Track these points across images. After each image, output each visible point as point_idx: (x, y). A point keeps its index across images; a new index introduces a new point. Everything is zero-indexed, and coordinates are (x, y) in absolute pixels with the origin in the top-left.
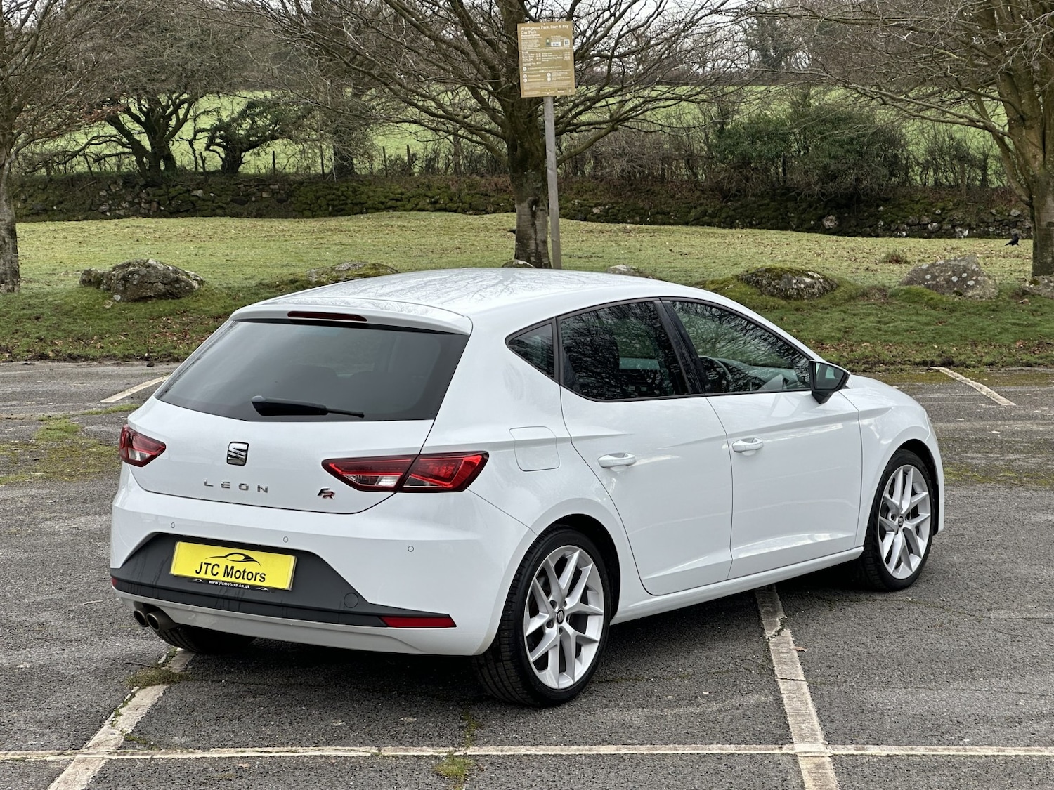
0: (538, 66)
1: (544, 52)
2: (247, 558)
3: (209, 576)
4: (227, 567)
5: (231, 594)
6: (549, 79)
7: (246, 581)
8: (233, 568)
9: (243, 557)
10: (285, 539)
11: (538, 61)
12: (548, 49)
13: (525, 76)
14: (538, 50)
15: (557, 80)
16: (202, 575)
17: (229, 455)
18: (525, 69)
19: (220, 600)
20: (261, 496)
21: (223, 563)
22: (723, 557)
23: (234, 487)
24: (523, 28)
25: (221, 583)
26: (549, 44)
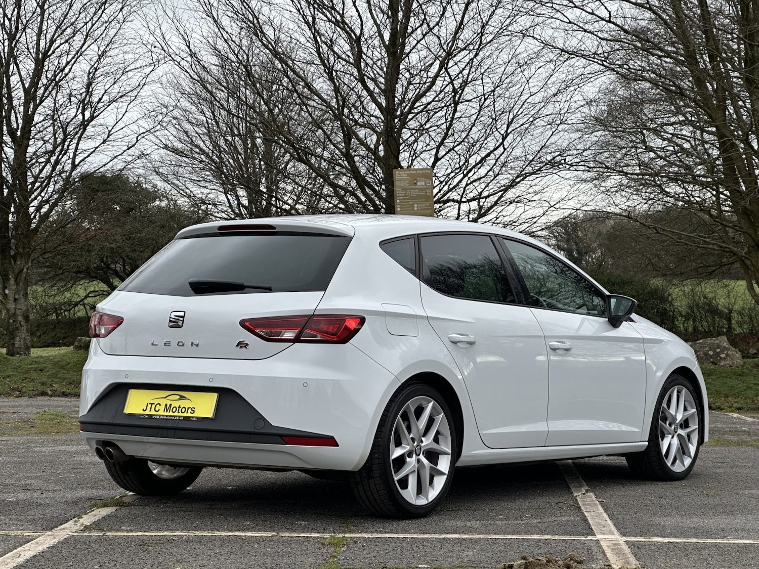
0: (408, 199)
1: (412, 189)
2: (182, 398)
3: (153, 412)
4: (166, 405)
5: (169, 425)
6: (416, 209)
7: (181, 414)
8: (171, 405)
9: (179, 397)
10: (211, 380)
11: (408, 196)
12: (414, 187)
13: (398, 206)
14: (408, 188)
15: (422, 209)
16: (147, 412)
17: (170, 321)
18: (398, 201)
19: (160, 430)
20: (194, 350)
21: (163, 402)
22: (541, 427)
23: (174, 344)
24: (397, 172)
25: (161, 417)
26: (416, 184)
